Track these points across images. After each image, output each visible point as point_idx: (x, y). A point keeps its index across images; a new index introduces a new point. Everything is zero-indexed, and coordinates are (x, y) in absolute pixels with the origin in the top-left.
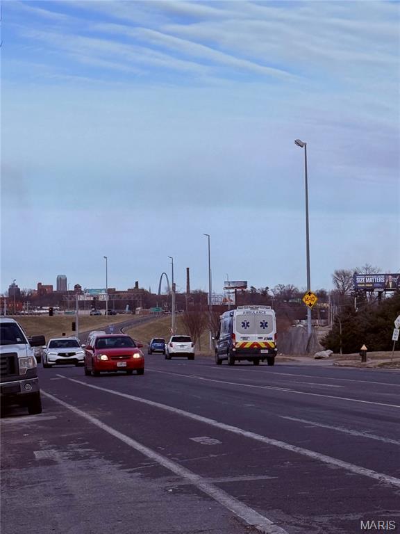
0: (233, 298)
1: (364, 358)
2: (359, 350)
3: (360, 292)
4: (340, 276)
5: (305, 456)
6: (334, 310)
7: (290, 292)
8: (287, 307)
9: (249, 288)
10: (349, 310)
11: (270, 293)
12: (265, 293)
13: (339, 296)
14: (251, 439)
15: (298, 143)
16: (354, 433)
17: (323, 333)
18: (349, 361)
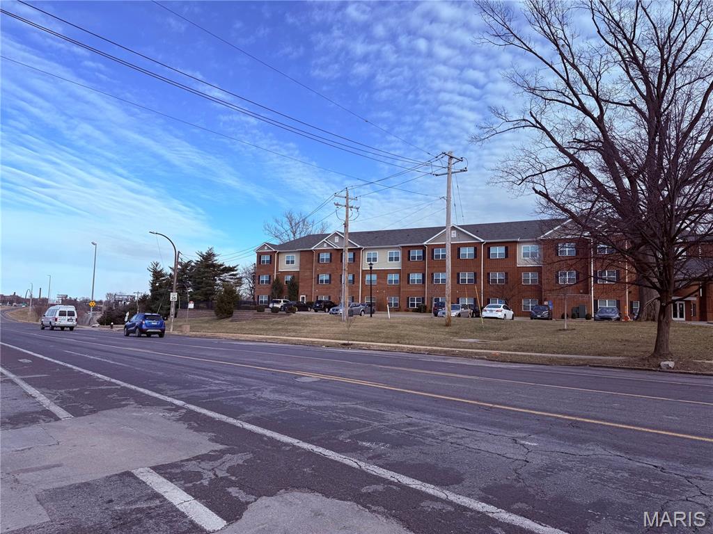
0: (61, 301)
1: (112, 327)
2: (110, 324)
3: (117, 302)
4: (109, 295)
5: (67, 367)
6: (104, 308)
7: (87, 300)
8: (85, 306)
9: (68, 298)
10: (110, 308)
11: (78, 300)
12: (75, 300)
13: (108, 303)
14: (46, 360)
15: (93, 243)
16: (92, 357)
17: (99, 316)
18: (106, 328)
